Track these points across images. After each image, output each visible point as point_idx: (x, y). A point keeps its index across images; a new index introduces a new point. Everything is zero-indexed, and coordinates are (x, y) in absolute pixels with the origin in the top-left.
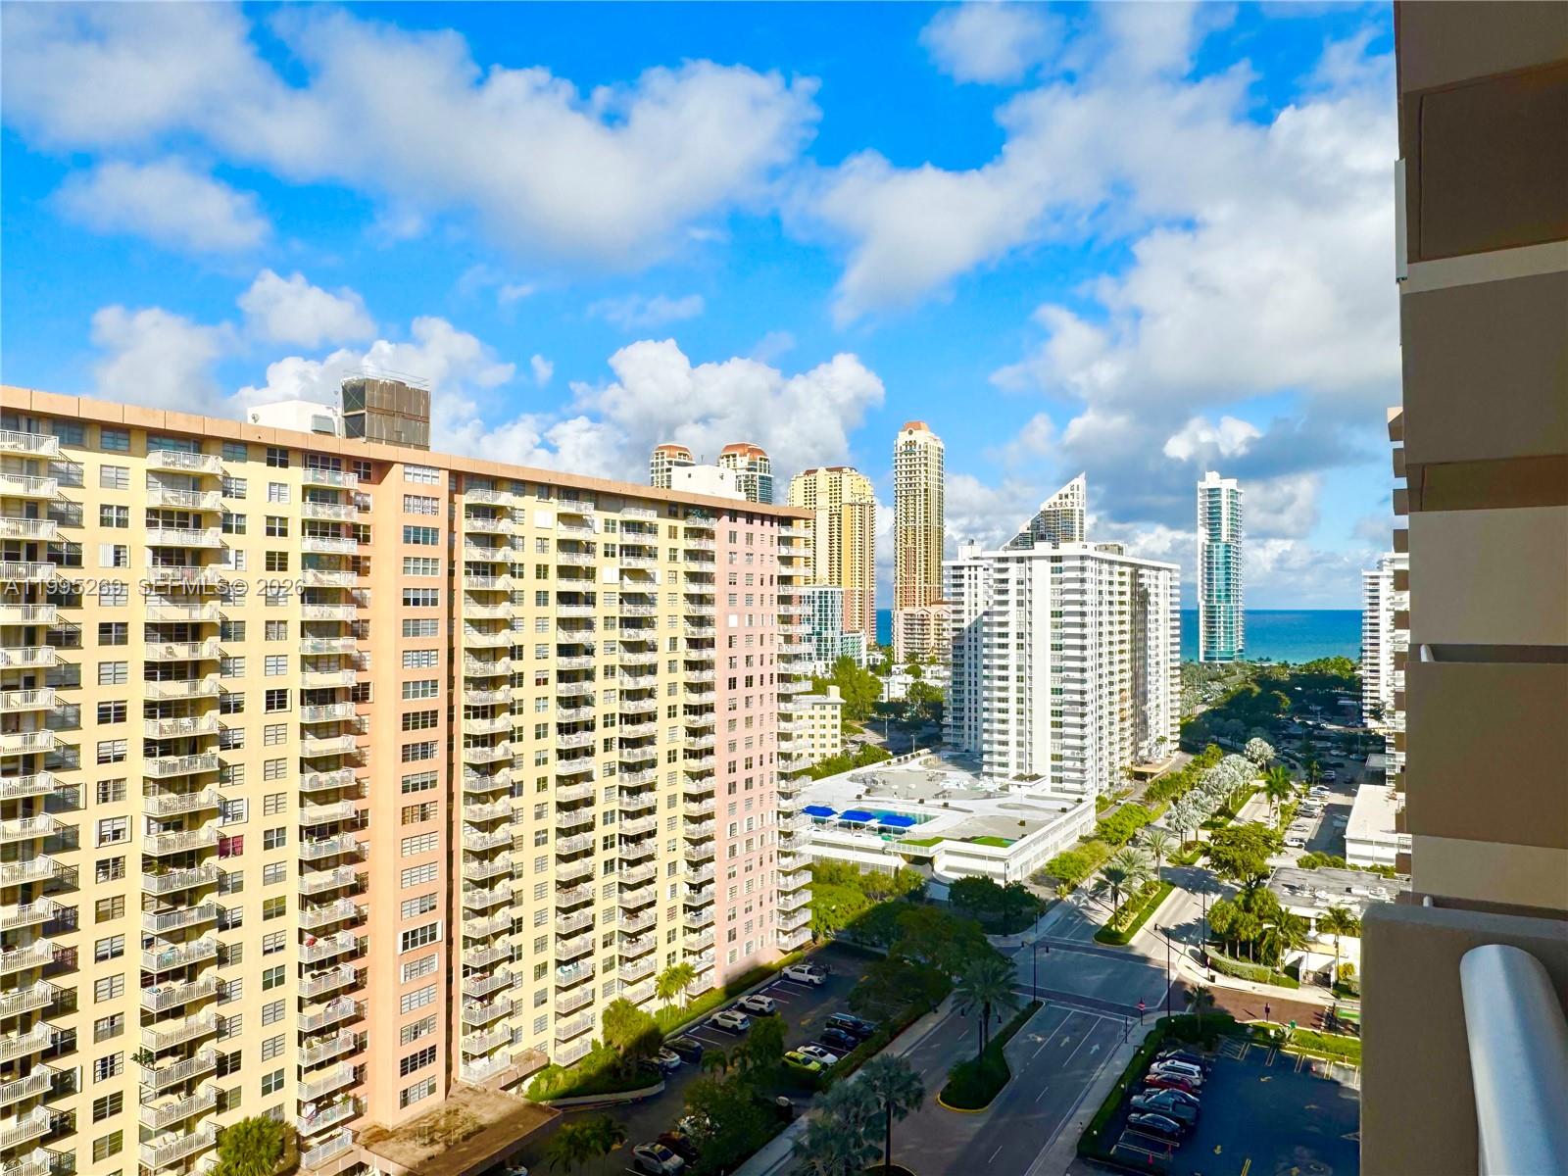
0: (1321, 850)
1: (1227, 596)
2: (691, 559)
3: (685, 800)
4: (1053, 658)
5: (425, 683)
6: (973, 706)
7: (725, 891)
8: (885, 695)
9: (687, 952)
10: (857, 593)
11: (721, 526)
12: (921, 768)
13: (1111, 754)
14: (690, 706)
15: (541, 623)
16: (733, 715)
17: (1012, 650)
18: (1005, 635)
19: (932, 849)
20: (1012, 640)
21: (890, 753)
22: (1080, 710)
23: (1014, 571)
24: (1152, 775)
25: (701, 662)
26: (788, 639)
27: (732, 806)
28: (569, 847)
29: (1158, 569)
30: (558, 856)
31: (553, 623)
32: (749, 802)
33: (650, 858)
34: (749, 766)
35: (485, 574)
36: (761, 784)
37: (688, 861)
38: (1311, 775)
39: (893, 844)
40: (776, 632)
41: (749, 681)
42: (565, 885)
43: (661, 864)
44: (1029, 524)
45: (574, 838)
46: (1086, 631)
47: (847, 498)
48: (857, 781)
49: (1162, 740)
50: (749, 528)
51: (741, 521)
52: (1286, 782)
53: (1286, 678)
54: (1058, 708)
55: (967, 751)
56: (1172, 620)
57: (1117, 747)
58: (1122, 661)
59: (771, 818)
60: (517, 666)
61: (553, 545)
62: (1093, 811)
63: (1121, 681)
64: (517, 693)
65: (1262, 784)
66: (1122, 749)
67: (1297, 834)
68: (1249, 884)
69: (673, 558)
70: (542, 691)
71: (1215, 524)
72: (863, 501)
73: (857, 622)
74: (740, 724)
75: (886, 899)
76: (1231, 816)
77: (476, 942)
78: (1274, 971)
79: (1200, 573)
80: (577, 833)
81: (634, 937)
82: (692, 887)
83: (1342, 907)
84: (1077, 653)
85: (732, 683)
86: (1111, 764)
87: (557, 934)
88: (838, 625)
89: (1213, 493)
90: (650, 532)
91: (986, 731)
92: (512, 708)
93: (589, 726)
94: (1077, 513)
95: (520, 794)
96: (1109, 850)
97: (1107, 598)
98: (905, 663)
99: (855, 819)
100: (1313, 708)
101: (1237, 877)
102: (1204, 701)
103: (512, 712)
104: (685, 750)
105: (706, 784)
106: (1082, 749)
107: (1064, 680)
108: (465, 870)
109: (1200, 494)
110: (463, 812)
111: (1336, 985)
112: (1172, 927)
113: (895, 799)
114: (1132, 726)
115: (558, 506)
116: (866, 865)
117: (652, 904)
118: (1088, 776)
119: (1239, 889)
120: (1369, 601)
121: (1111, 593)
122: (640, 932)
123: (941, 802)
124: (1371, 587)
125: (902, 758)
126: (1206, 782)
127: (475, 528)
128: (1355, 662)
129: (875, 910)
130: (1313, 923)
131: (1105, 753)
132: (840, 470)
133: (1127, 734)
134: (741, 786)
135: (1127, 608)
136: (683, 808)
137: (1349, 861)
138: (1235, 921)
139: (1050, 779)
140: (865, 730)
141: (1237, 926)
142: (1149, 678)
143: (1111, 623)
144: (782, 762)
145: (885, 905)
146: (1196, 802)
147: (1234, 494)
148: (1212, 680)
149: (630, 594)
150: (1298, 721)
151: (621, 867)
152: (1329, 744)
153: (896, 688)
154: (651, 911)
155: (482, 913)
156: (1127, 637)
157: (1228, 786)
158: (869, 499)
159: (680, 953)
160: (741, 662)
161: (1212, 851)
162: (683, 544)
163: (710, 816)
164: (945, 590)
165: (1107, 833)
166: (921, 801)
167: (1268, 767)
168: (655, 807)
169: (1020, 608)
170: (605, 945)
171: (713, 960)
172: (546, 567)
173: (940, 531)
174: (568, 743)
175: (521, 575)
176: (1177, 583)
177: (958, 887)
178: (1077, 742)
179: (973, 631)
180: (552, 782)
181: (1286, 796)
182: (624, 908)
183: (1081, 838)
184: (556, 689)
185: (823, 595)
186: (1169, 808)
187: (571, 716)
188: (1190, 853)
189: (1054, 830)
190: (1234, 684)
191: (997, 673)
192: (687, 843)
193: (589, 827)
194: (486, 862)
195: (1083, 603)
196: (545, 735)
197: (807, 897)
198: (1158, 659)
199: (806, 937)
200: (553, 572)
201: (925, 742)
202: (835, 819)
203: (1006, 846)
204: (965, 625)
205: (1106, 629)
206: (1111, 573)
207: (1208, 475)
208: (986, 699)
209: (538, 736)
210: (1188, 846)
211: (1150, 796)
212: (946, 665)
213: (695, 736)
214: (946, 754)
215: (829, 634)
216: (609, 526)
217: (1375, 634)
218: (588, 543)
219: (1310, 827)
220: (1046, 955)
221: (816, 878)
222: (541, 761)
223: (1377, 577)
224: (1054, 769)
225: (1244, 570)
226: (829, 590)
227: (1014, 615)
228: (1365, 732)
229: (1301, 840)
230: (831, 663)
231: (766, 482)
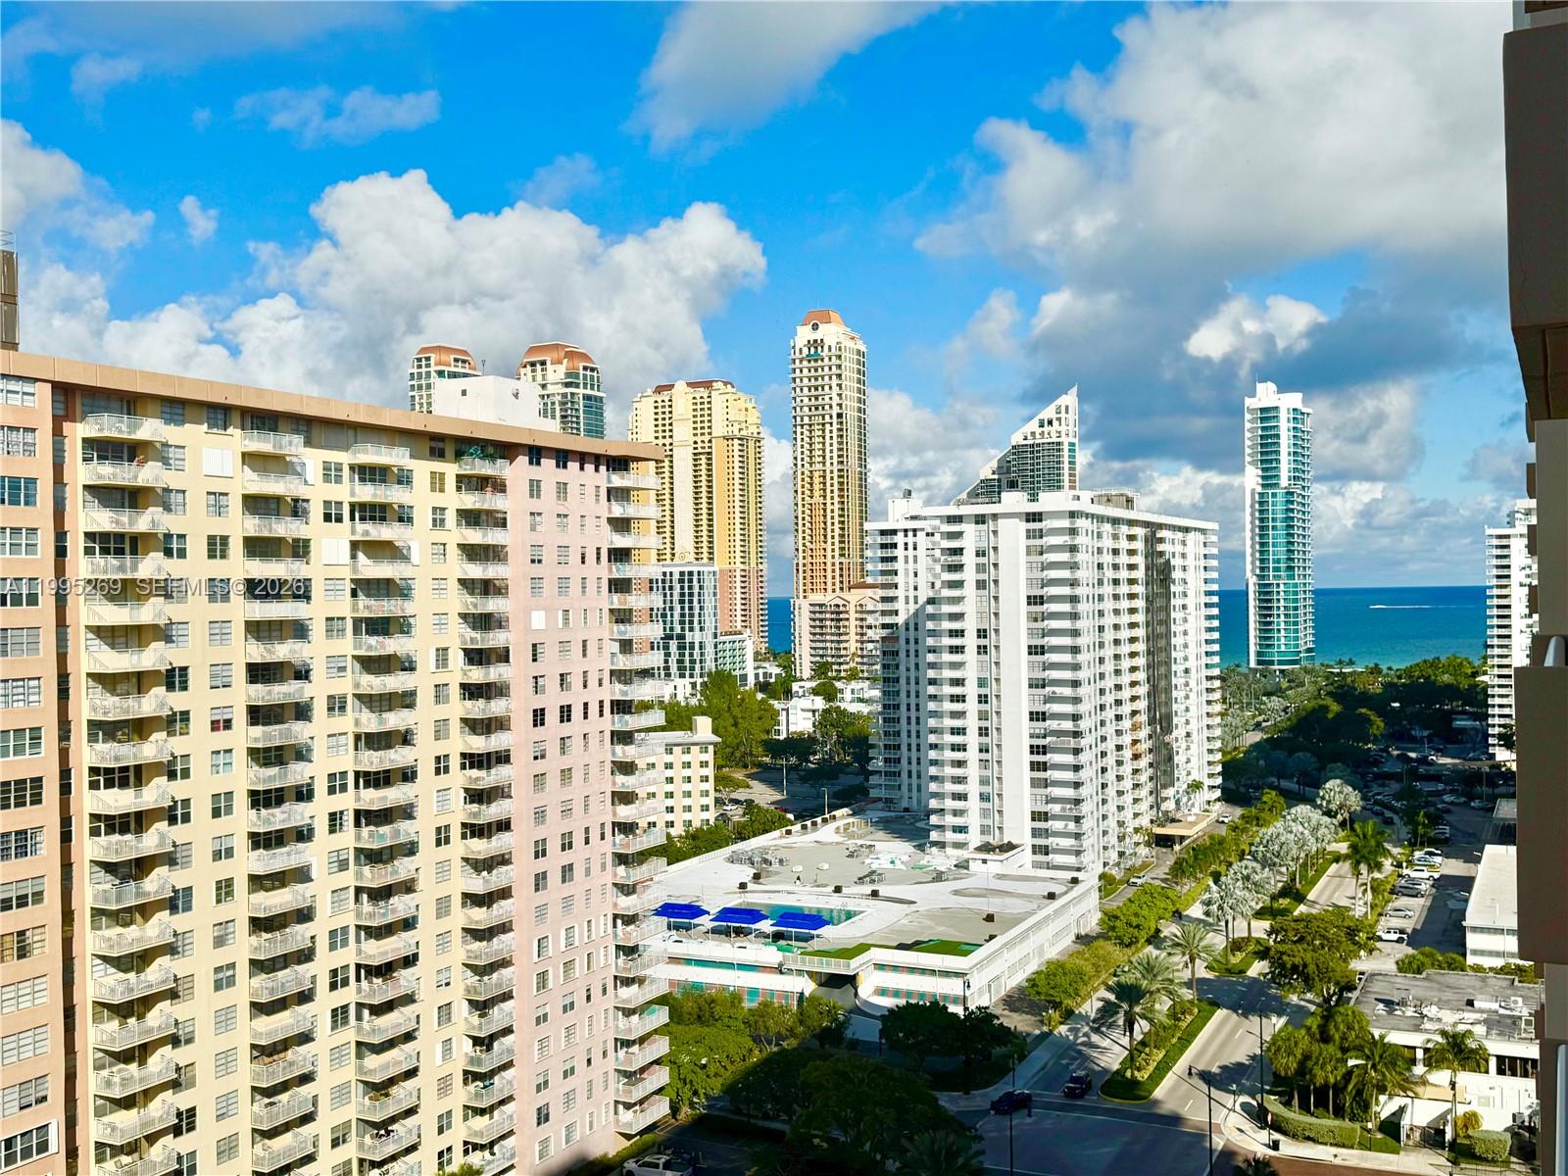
0: (1430, 946)
1: (1290, 568)
2: (468, 524)
3: (464, 904)
4: (1032, 666)
5: (19, 732)
6: (914, 741)
7: (531, 1046)
8: (783, 728)
9: (470, 1147)
10: (738, 573)
11: (515, 473)
12: (838, 838)
13: (1120, 808)
14: (472, 755)
15: (218, 630)
16: (540, 766)
17: (970, 655)
18: (959, 633)
19: (855, 963)
20: (971, 641)
21: (791, 816)
22: (1072, 743)
23: (971, 537)
24: (1182, 838)
25: (488, 685)
26: (626, 646)
27: (541, 911)
28: (272, 991)
29: (1186, 530)
30: (253, 1005)
31: (238, 630)
32: (568, 901)
33: (409, 999)
34: (567, 845)
35: (120, 552)
36: (588, 872)
37: (470, 1001)
38: (1415, 833)
39: (794, 958)
40: (606, 636)
41: (565, 713)
42: (265, 1052)
43: (426, 1008)
44: (994, 464)
45: (280, 974)
46: (1079, 624)
47: (719, 429)
48: (740, 861)
49: (1196, 786)
50: (562, 475)
51: (548, 464)
52: (1379, 845)
53: (1376, 688)
54: (1041, 742)
55: (906, 810)
56: (1207, 605)
57: (1128, 799)
58: (1133, 669)
59: (603, 925)
60: (177, 701)
61: (235, 504)
62: (1095, 895)
63: (1134, 699)
64: (178, 745)
65: (1343, 848)
66: (1136, 801)
67: (1396, 923)
68: (1327, 1000)
69: (438, 523)
70: (222, 739)
71: (1271, 461)
72: (744, 433)
73: (739, 618)
74: (553, 781)
75: (785, 1044)
76: (1300, 898)
77: (117, 1151)
78: (1364, 1129)
79: (1248, 534)
80: (285, 967)
81: (383, 1128)
82: (477, 1041)
83: (1461, 1028)
84: (1067, 658)
85: (539, 717)
86: (1121, 824)
87: (254, 1130)
88: (709, 623)
89: (1268, 414)
90: (400, 482)
91: (934, 778)
92: (172, 770)
93: (304, 794)
94: (1066, 447)
95: (188, 908)
96: (1118, 954)
97: (1110, 574)
98: (811, 679)
99: (736, 921)
100: (1416, 733)
101: (1310, 991)
102: (1258, 725)
103: (172, 775)
104: (464, 825)
105: (498, 878)
106: (1077, 802)
107: (1048, 700)
108: (96, 1034)
109: (1248, 416)
110: (90, 941)
111: (1453, 1144)
112: (1215, 1070)
113: (797, 887)
114: (1151, 765)
115: (238, 440)
116: (753, 992)
117: (411, 1073)
118: (1086, 843)
119: (1313, 1008)
120: (1495, 572)
121: (1116, 567)
122: (393, 1120)
123: (868, 889)
124: (1499, 552)
125: (809, 823)
126: (1261, 848)
127: (100, 477)
128: (1477, 663)
129: (767, 1062)
130: (1420, 1054)
131: (1111, 807)
132: (708, 385)
133: (1143, 778)
134: (554, 878)
135: (1140, 589)
136: (462, 916)
137: (1471, 960)
138: (1306, 1057)
139: (1029, 850)
140: (754, 783)
141: (1310, 1064)
142: (1175, 694)
143: (1117, 612)
144: (620, 838)
145: (783, 1052)
146: (1247, 878)
147: (1298, 415)
148: (1269, 694)
149: (368, 581)
150: (1396, 753)
151: (359, 1018)
152: (1441, 786)
153: (799, 717)
154: (410, 1084)
155: (127, 1103)
156: (1140, 632)
157: (1294, 852)
158: (753, 430)
159: (458, 1150)
160: (551, 684)
161: (1272, 953)
162: (456, 500)
163: (504, 928)
164: (869, 567)
165: (1118, 929)
166: (838, 890)
167: (1352, 821)
168: (415, 918)
169: (981, 592)
170: (335, 1143)
171: (513, 1156)
172: (225, 540)
173: (863, 477)
174: (267, 821)
175: (182, 553)
176: (1215, 551)
177: (893, 1017)
178: (1069, 793)
179: (912, 627)
180: (241, 886)
181: (1379, 866)
182: (365, 1083)
183: (1078, 937)
184: (245, 735)
185: (686, 578)
186: (1208, 889)
187: (271, 779)
188: (1240, 956)
189: (1038, 926)
190: (1301, 698)
191: (948, 690)
192: (469, 973)
193: (306, 956)
194: (132, 1021)
195: (1074, 583)
196: (229, 810)
197: (661, 1047)
198: (1188, 665)
199: (660, 1109)
200: (236, 547)
201: (843, 799)
202: (705, 922)
203: (965, 954)
204: (900, 620)
205: (1109, 620)
206: (1115, 537)
207: (1260, 387)
208: (933, 731)
209: (216, 813)
210: (1236, 946)
211: (1179, 870)
212: (873, 680)
213: (480, 802)
214: (876, 815)
215: (695, 637)
216: (331, 473)
217: (1505, 622)
218: (296, 501)
219: (1412, 911)
220: (1029, 1120)
221: (676, 1015)
222: (223, 853)
223: (1508, 537)
224: (1035, 833)
225: (1314, 528)
226: (695, 569)
227: (971, 603)
228: (1492, 767)
229: (1402, 932)
230: (699, 681)
231: (594, 405)
